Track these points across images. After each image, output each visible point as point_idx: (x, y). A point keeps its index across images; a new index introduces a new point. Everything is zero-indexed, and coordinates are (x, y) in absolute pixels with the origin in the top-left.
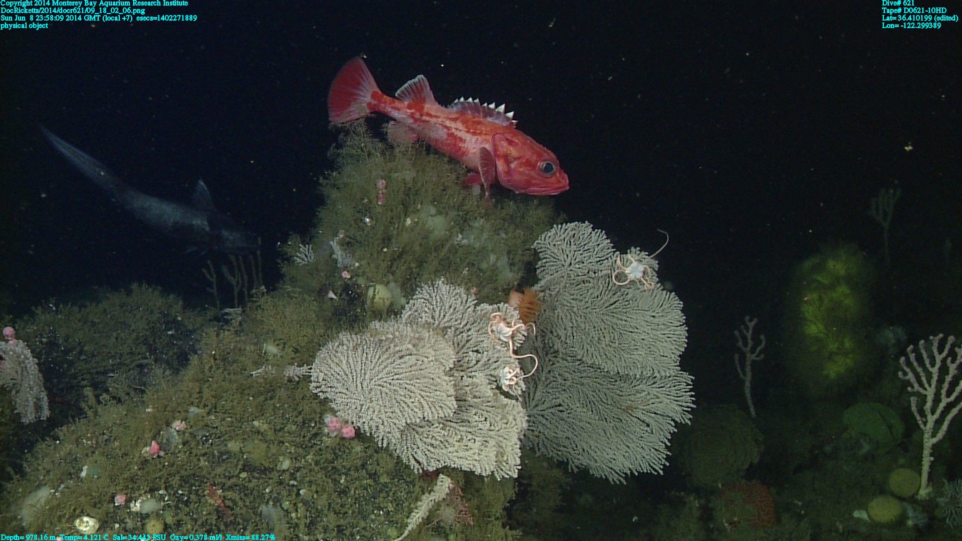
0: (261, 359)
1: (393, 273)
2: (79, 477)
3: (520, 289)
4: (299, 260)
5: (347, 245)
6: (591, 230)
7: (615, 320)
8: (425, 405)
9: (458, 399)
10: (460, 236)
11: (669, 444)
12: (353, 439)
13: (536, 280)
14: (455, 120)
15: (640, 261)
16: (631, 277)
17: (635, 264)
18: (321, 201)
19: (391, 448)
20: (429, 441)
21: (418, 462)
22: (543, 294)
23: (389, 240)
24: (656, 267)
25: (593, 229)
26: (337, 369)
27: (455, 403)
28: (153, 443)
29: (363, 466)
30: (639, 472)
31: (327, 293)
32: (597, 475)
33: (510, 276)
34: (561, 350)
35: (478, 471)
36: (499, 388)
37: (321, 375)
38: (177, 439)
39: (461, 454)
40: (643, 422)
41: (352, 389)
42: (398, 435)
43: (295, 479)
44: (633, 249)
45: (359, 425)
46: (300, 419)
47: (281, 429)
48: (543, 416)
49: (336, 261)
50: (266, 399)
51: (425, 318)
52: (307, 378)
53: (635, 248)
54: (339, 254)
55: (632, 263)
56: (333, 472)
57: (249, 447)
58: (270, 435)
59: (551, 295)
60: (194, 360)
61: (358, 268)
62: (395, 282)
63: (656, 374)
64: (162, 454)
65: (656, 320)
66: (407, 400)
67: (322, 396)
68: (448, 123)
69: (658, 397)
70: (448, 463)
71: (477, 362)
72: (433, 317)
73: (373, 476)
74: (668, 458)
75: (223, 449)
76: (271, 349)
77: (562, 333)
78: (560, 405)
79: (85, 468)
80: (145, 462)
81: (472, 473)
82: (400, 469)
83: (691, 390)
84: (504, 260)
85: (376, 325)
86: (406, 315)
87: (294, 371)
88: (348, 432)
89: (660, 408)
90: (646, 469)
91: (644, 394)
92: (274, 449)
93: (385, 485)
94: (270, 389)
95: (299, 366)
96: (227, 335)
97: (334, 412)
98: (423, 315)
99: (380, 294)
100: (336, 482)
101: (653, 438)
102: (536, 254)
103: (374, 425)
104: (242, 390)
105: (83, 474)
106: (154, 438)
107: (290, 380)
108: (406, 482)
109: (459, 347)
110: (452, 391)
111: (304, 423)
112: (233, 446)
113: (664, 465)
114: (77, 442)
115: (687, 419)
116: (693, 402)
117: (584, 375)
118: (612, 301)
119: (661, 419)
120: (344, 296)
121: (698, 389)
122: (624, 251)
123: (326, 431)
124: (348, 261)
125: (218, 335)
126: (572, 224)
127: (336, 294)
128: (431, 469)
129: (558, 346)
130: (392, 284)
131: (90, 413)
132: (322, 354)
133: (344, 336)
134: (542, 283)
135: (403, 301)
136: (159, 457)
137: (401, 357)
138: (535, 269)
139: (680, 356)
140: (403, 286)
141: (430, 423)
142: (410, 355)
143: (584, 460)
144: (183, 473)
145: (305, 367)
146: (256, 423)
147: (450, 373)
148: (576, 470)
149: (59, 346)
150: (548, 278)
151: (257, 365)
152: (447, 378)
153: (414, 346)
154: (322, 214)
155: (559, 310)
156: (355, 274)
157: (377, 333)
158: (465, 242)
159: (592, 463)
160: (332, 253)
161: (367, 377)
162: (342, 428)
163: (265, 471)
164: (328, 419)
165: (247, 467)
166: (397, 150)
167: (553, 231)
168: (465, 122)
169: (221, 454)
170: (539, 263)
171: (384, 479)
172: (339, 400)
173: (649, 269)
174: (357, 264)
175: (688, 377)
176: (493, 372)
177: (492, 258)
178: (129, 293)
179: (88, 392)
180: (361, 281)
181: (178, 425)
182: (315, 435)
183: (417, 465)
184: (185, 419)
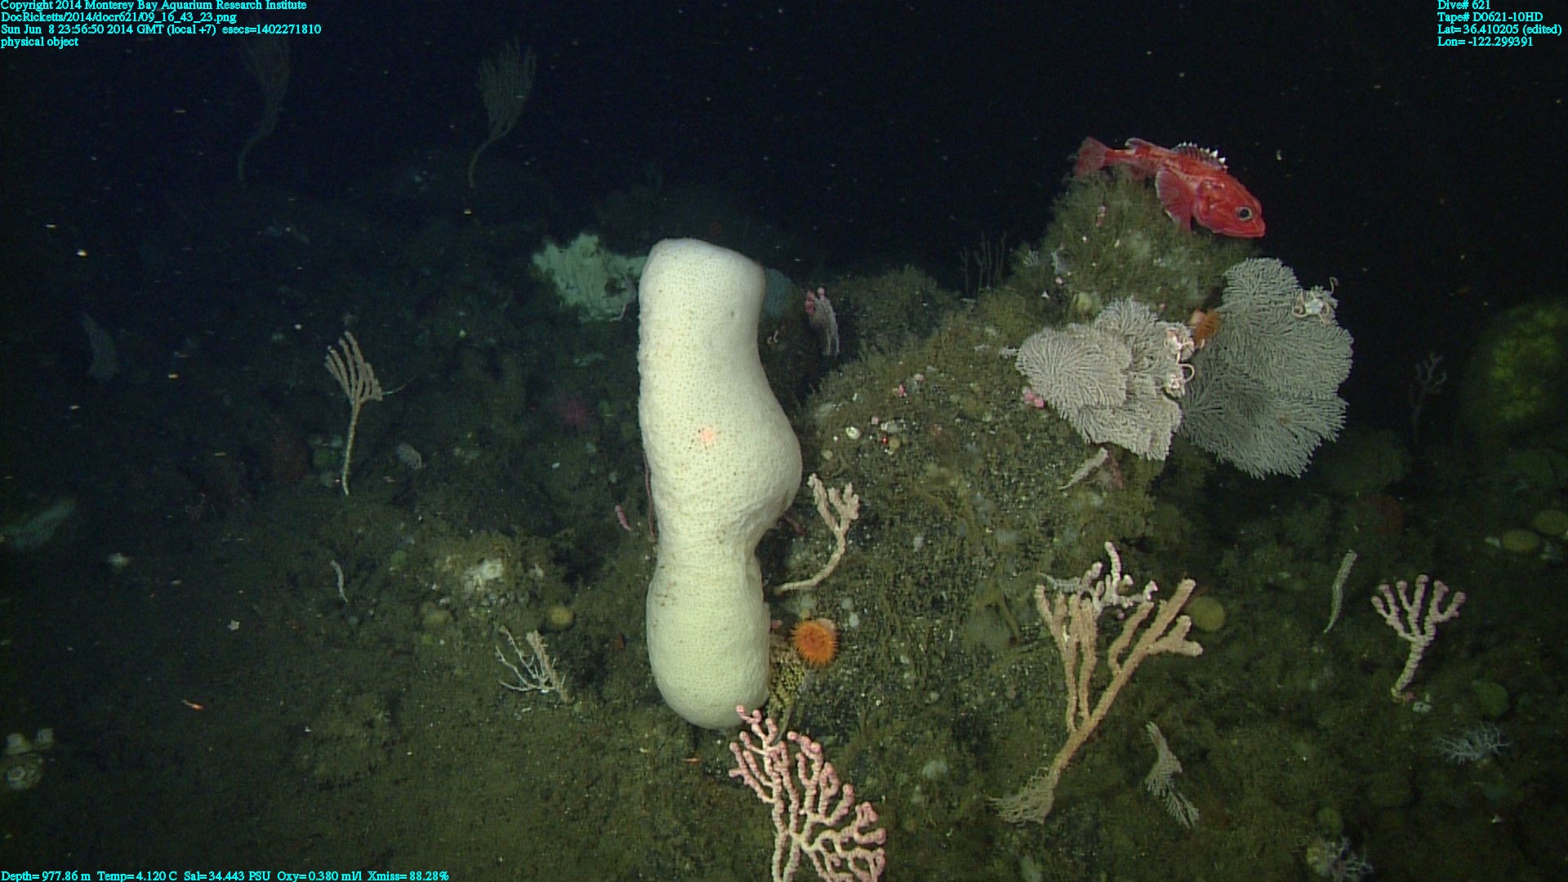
0: (983, 337)
1: (1097, 284)
2: (851, 401)
3: (1204, 310)
4: (1025, 263)
5: (1064, 256)
6: (1279, 266)
7: (1286, 346)
8: (1102, 394)
9: (1128, 393)
10: (1160, 260)
11: (1311, 455)
12: (1040, 408)
13: (1221, 303)
14: (1174, 160)
15: (1321, 298)
16: (1309, 311)
17: (1316, 300)
18: (1051, 218)
19: (1070, 420)
20: (1100, 420)
21: (1089, 436)
22: (1223, 316)
23: (1099, 257)
24: (1336, 305)
25: (1283, 266)
26: (1038, 355)
27: (1124, 396)
28: (901, 386)
29: (1046, 430)
30: (1278, 473)
31: (1042, 293)
32: (1241, 468)
33: (1195, 296)
34: (1231, 364)
35: (1134, 450)
36: (1164, 389)
37: (1025, 358)
38: (916, 386)
39: (1124, 435)
40: (1293, 433)
41: (1047, 371)
42: (1076, 412)
43: (994, 430)
44: (1317, 287)
45: (1048, 399)
46: (1004, 387)
47: (990, 392)
48: (1204, 415)
49: (1053, 268)
50: (981, 369)
51: (1113, 326)
52: (1014, 358)
53: (1319, 286)
54: (1056, 263)
55: (1312, 299)
56: (1022, 431)
57: (964, 400)
58: (980, 395)
59: (1231, 318)
60: (936, 331)
61: (1071, 277)
62: (1098, 291)
63: (1314, 397)
64: (905, 395)
65: (1324, 351)
66: (1089, 388)
67: (1023, 373)
68: (1168, 162)
69: (1311, 415)
70: (1112, 440)
71: (1150, 366)
72: (1120, 326)
73: (1053, 438)
74: (1307, 466)
75: (946, 399)
76: (991, 331)
77: (1235, 350)
78: (1220, 408)
79: (856, 395)
80: (893, 398)
81: (1129, 450)
82: (1074, 437)
83: (1343, 414)
84: (1194, 283)
85: (1072, 326)
86: (1098, 321)
87: (1006, 352)
88: (1039, 403)
89: (1311, 425)
90: (1285, 471)
91: (1298, 411)
92: (981, 406)
93: (1061, 446)
94: (986, 360)
95: (1010, 348)
96: (961, 318)
97: (1030, 386)
98: (1112, 323)
99: (1084, 300)
100: (1023, 438)
101: (1299, 448)
102: (1225, 282)
103: (1058, 401)
104: (966, 360)
105: (855, 398)
106: (902, 383)
107: (1001, 357)
108: (1077, 448)
109: (1135, 353)
110: (1124, 386)
111: (1007, 389)
112: (954, 398)
113: (1303, 471)
114: (853, 376)
115: (1333, 438)
116: (1343, 424)
117: (1247, 387)
118: (1287, 329)
119: (1309, 433)
120: (1055, 298)
121: (1350, 415)
122: (1307, 289)
123: (1022, 399)
124: (1062, 269)
125: (955, 316)
126: (1263, 260)
127: (1048, 293)
128: (1097, 442)
129: (1229, 359)
130: (1095, 293)
131: (864, 359)
132: (1029, 342)
133: (1047, 331)
134: (1225, 306)
135: (1101, 307)
136: (903, 397)
137: (1089, 353)
138: (1221, 295)
139: (1340, 385)
140: (1103, 296)
141: (1103, 408)
142: (1097, 353)
143: (1231, 456)
144: (918, 411)
145: (1014, 350)
146: (972, 385)
147: (1125, 372)
148: (1222, 462)
149: (849, 304)
150: (1232, 303)
151: (979, 343)
152: (1122, 376)
153: (1101, 346)
154: (1051, 228)
155: (1237, 331)
156: (1067, 280)
157: (1073, 332)
158: (1163, 265)
159: (1238, 460)
160: (1052, 261)
161: (1060, 364)
162: (1033, 399)
163: (973, 420)
164: (1025, 390)
165: (961, 415)
166: (1119, 182)
167: (1244, 264)
168: (1181, 163)
169: (945, 402)
170: (1226, 290)
171: (1060, 442)
172: (1035, 379)
173: (1328, 308)
174: (1069, 274)
175: (1344, 403)
176: (1161, 376)
177: (1184, 281)
178: (902, 270)
179: (863, 342)
180: (1070, 288)
181: (918, 377)
182: (1013, 401)
183: (1087, 437)
184: (923, 373)
